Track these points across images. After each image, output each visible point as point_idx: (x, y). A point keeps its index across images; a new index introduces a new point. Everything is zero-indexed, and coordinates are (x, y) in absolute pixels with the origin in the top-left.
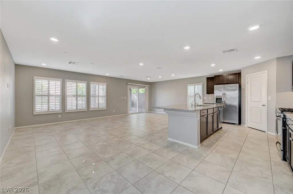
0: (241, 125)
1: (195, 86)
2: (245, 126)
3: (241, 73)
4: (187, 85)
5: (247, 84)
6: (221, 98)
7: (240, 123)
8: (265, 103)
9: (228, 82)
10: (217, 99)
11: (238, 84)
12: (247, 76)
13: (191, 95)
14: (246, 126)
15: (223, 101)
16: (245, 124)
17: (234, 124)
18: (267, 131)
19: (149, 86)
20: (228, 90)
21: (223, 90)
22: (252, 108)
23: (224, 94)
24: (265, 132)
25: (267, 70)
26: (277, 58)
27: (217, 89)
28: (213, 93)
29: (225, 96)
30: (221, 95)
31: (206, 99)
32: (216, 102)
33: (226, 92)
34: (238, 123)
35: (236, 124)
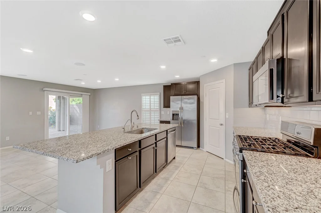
0: (200, 148)
1: (150, 97)
2: (203, 150)
3: (199, 81)
4: (142, 94)
5: (206, 96)
6: (178, 114)
7: (199, 146)
8: (223, 123)
9: (186, 92)
10: (173, 115)
11: (196, 96)
12: (205, 85)
13: (145, 109)
14: (205, 150)
15: (180, 118)
16: (203, 148)
17: (192, 148)
18: (225, 158)
19: (90, 94)
20: (186, 103)
21: (180, 102)
22: (210, 127)
23: (181, 108)
24: (223, 159)
25: (225, 80)
26: (234, 64)
27: (173, 102)
28: (169, 107)
29: (182, 110)
30: (178, 110)
31: (163, 113)
32: (173, 120)
33: (184, 106)
34: (196, 147)
35: (195, 148)
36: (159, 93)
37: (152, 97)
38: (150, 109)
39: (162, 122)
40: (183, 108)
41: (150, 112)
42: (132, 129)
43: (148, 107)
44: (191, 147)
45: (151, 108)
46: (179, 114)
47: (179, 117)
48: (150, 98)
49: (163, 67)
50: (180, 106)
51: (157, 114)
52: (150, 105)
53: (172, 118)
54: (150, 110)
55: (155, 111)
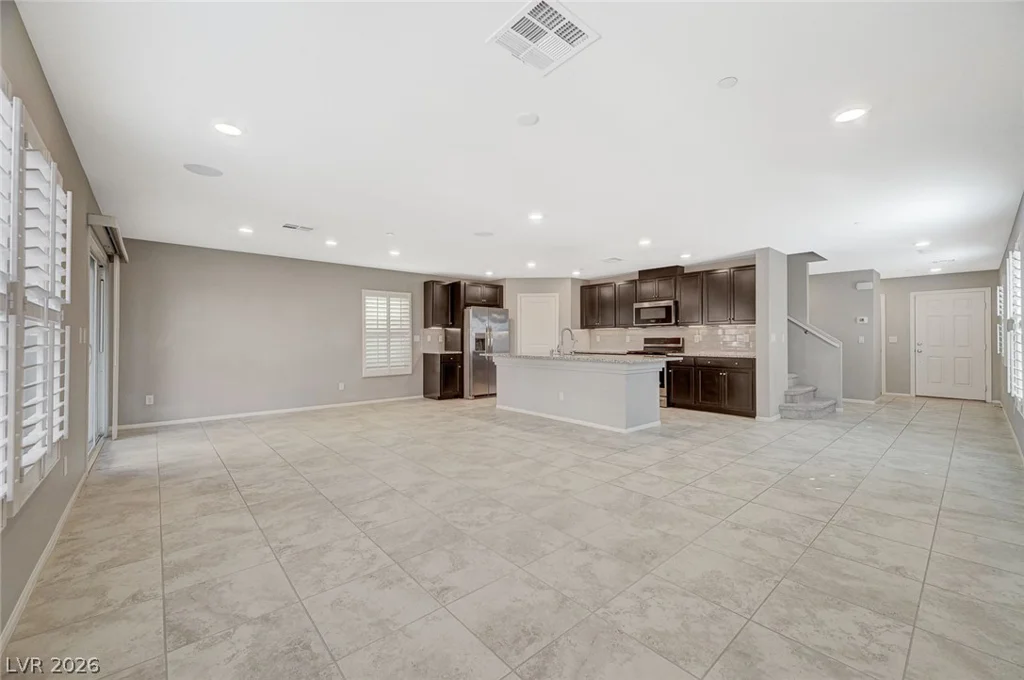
1: (389, 301)
3: (502, 287)
4: (363, 291)
6: (484, 340)
12: (519, 295)
13: (377, 328)
20: (495, 320)
27: (476, 317)
36: (409, 294)
37: (394, 301)
38: (389, 329)
40: (491, 329)
41: (389, 338)
45: (391, 327)
46: (488, 339)
48: (389, 305)
50: (488, 325)
52: (388, 321)
53: (474, 347)
54: (389, 333)
55: (400, 334)
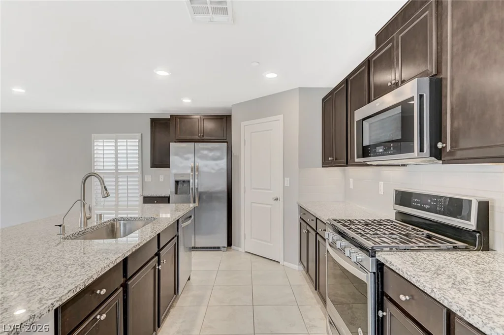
0: (232, 246)
1: (116, 142)
2: (240, 249)
3: (230, 116)
4: (92, 135)
5: (245, 144)
6: (189, 181)
7: (230, 244)
9: (203, 136)
10: (177, 182)
11: (226, 144)
12: (243, 124)
13: (103, 169)
14: (242, 250)
15: (192, 189)
16: (239, 246)
17: (218, 248)
18: (282, 259)
20: (205, 157)
21: (191, 156)
22: (253, 204)
23: (195, 169)
24: (279, 262)
25: (282, 115)
26: (299, 88)
27: (176, 155)
28: (167, 165)
29: (197, 173)
30: (189, 171)
31: (148, 178)
32: (176, 193)
33: (200, 163)
34: (226, 245)
35: (222, 249)
36: (140, 134)
37: (122, 143)
38: (117, 170)
39: (148, 200)
40: (198, 168)
41: (117, 178)
42: (86, 224)
43: (110, 165)
44: (214, 248)
45: (119, 168)
46: (191, 181)
47: (191, 187)
48: (116, 146)
49: (162, 73)
50: (193, 164)
51: (135, 182)
52: (116, 162)
53: (174, 190)
54: (117, 174)
55: (128, 175)
